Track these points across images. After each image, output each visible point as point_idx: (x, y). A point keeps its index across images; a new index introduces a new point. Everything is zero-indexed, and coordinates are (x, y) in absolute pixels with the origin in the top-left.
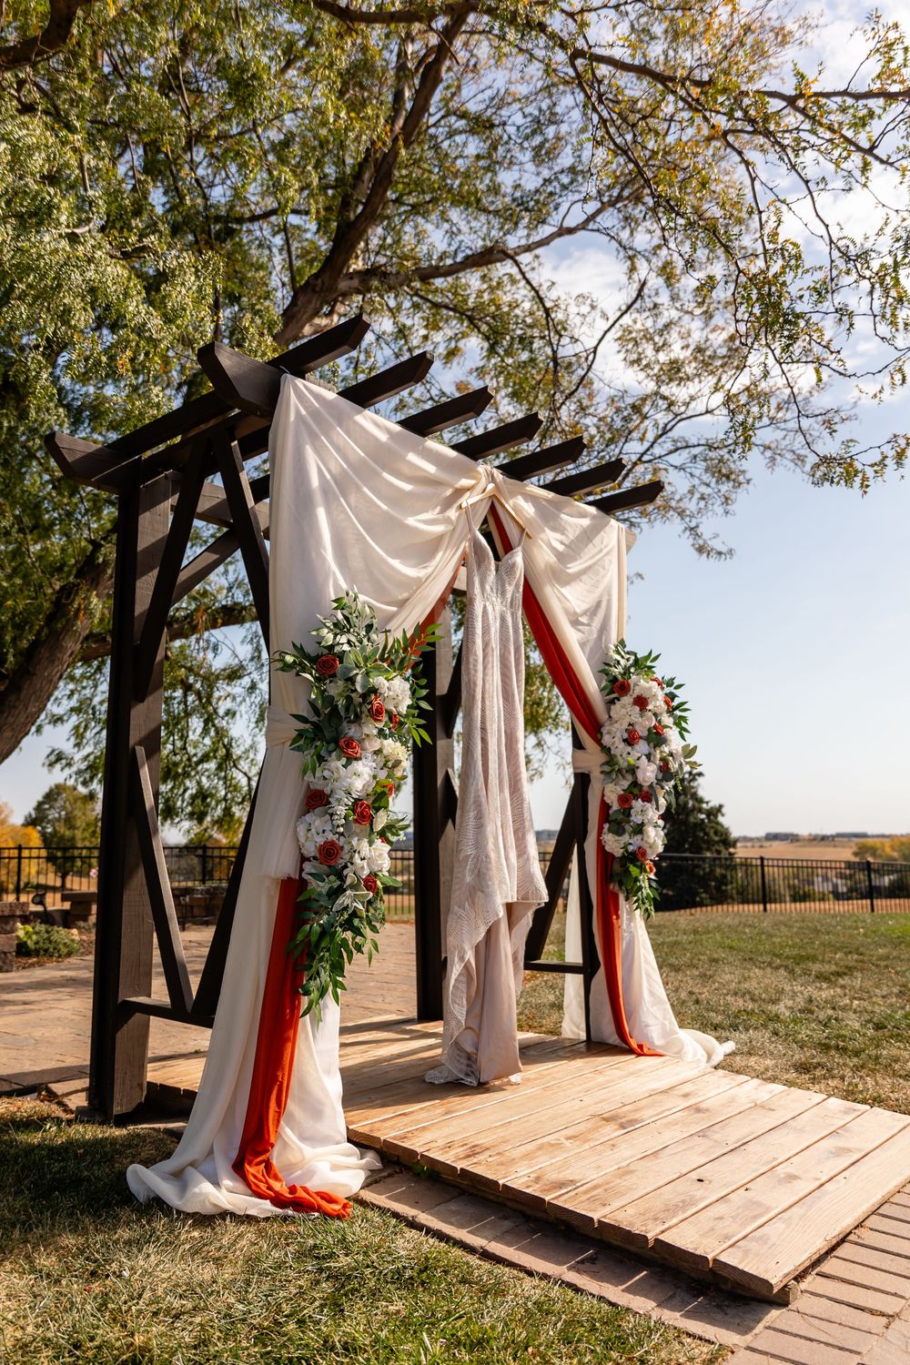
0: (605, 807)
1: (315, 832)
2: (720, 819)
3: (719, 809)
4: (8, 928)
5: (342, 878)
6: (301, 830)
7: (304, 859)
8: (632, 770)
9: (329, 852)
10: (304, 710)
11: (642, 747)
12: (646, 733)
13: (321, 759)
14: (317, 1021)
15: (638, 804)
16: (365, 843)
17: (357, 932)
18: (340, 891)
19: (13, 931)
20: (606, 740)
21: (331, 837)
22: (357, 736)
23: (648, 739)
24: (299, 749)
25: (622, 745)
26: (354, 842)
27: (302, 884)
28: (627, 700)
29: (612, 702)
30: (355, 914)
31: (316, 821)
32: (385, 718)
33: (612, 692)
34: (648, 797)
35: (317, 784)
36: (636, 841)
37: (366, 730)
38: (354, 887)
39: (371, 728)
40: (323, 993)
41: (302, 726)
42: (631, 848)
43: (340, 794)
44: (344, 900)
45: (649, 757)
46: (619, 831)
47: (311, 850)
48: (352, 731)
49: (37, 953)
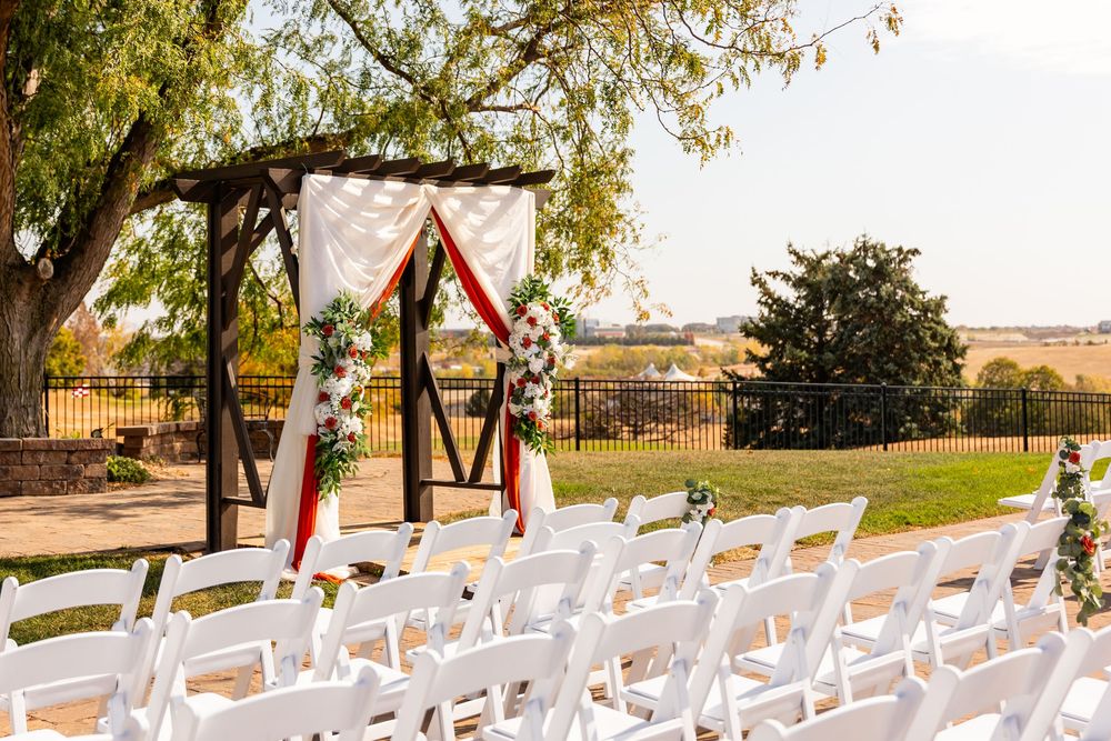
0: (512, 386)
1: (324, 412)
2: (944, 316)
3: (939, 305)
4: (101, 458)
5: (337, 435)
6: (317, 412)
7: (318, 426)
8: (526, 363)
9: (330, 423)
10: (318, 354)
11: (534, 348)
12: (537, 340)
13: (326, 378)
14: (328, 503)
15: (530, 385)
16: (348, 417)
17: (345, 461)
18: (336, 441)
19: (104, 461)
20: (511, 343)
21: (331, 416)
22: (343, 366)
23: (538, 344)
24: (314, 374)
25: (520, 348)
26: (343, 417)
27: (319, 437)
28: (524, 319)
29: (516, 319)
30: (343, 453)
31: (324, 408)
32: (358, 355)
33: (515, 313)
34: (537, 380)
35: (325, 390)
36: (528, 409)
37: (348, 362)
38: (343, 439)
39: (350, 361)
40: (330, 491)
41: (316, 362)
42: (525, 413)
43: (335, 396)
44: (337, 446)
45: (537, 355)
46: (517, 401)
47: (322, 422)
48: (341, 362)
49: (118, 479)
